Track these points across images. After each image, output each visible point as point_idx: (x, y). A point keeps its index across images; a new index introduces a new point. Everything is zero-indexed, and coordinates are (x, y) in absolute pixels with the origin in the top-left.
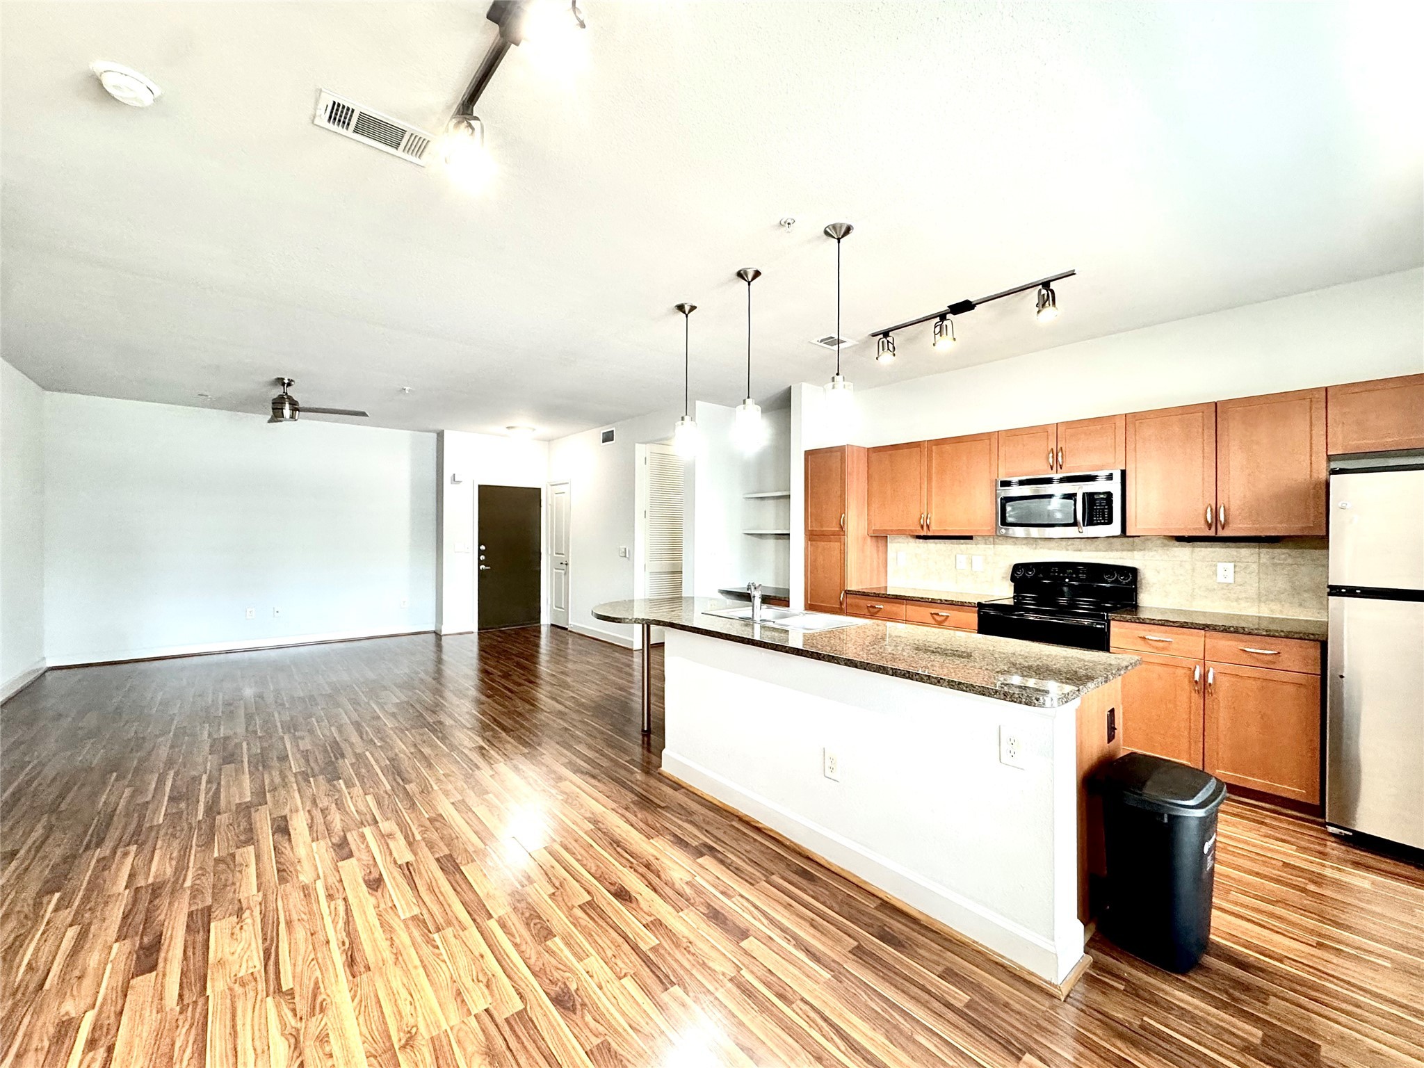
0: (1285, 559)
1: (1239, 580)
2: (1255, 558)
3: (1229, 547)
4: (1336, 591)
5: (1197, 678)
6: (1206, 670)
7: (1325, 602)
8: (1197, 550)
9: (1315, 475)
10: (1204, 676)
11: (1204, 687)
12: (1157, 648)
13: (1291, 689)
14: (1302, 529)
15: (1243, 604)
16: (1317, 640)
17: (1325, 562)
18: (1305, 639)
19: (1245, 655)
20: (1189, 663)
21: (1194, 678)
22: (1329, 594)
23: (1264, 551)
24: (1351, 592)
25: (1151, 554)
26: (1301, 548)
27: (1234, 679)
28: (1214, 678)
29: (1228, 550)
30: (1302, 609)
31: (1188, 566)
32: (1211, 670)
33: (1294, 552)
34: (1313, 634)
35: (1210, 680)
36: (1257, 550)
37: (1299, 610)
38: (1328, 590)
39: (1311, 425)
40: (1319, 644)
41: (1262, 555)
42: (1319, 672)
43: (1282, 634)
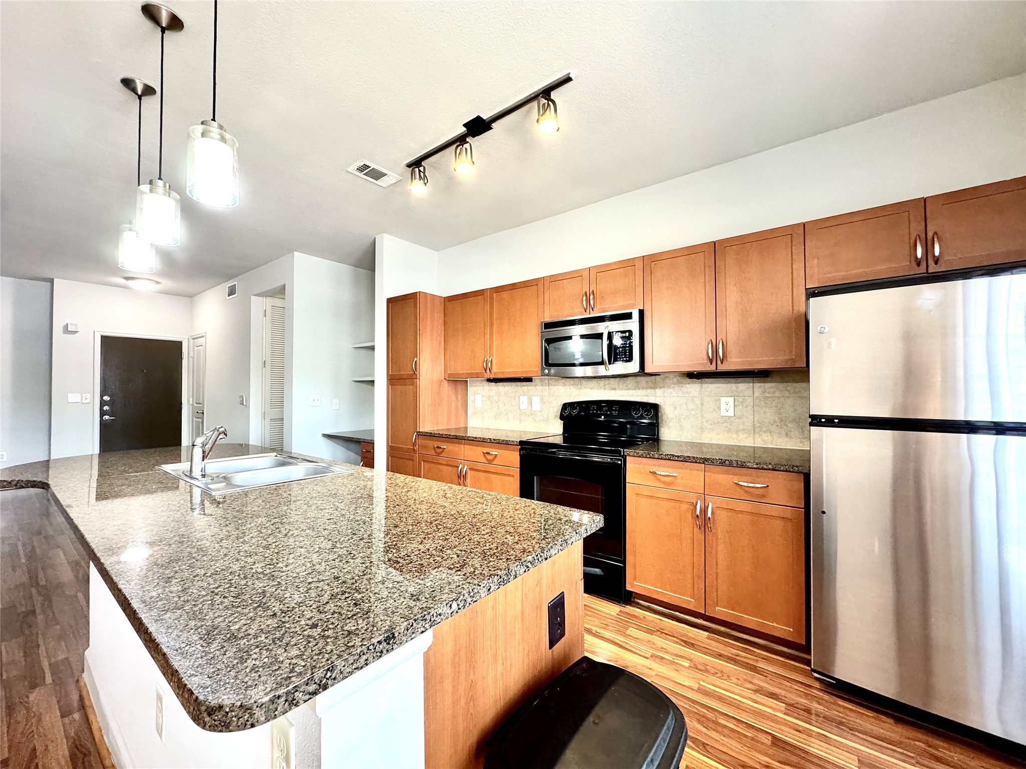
0: (773, 393)
1: (738, 414)
2: (750, 392)
3: (729, 382)
4: (817, 421)
5: (698, 512)
6: (706, 505)
7: (806, 432)
8: (706, 385)
9: (796, 308)
10: (704, 510)
11: (703, 522)
12: (664, 483)
13: (778, 523)
14: (787, 361)
15: (741, 436)
16: (801, 473)
17: (805, 394)
18: (790, 471)
19: (738, 489)
20: (692, 497)
21: (695, 512)
22: (811, 424)
23: (757, 385)
24: (830, 421)
25: (670, 390)
26: (786, 382)
27: (730, 514)
28: (713, 513)
29: (729, 385)
30: (787, 439)
31: (698, 402)
32: (710, 504)
33: (781, 386)
34: (797, 467)
35: (709, 515)
36: (752, 384)
37: (785, 439)
38: (810, 420)
39: (792, 260)
40: (802, 477)
41: (755, 389)
42: (803, 506)
43: (770, 467)
